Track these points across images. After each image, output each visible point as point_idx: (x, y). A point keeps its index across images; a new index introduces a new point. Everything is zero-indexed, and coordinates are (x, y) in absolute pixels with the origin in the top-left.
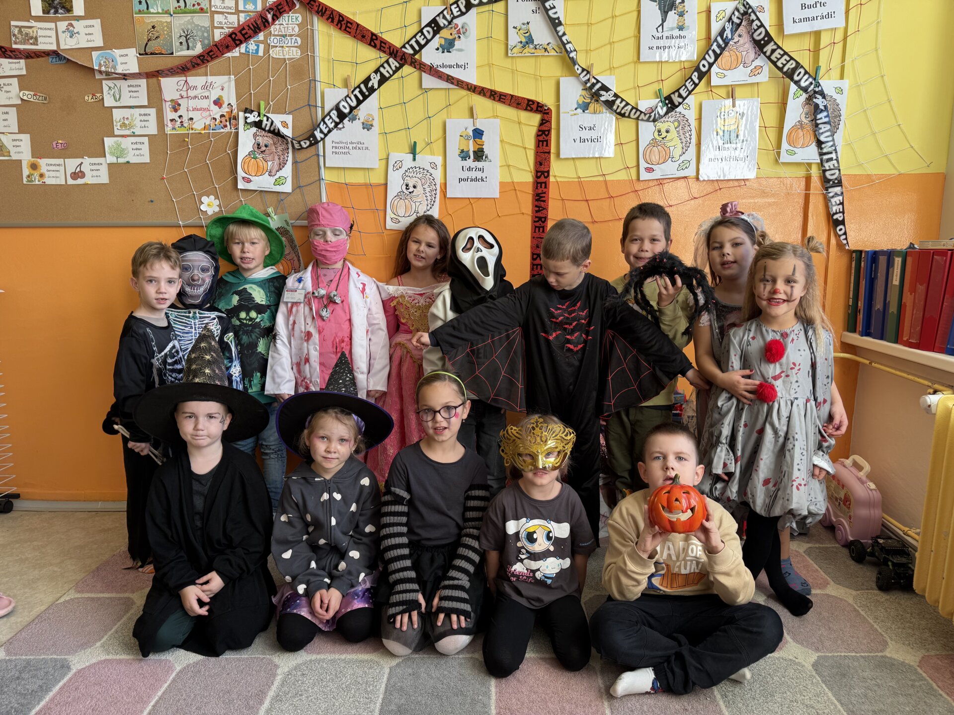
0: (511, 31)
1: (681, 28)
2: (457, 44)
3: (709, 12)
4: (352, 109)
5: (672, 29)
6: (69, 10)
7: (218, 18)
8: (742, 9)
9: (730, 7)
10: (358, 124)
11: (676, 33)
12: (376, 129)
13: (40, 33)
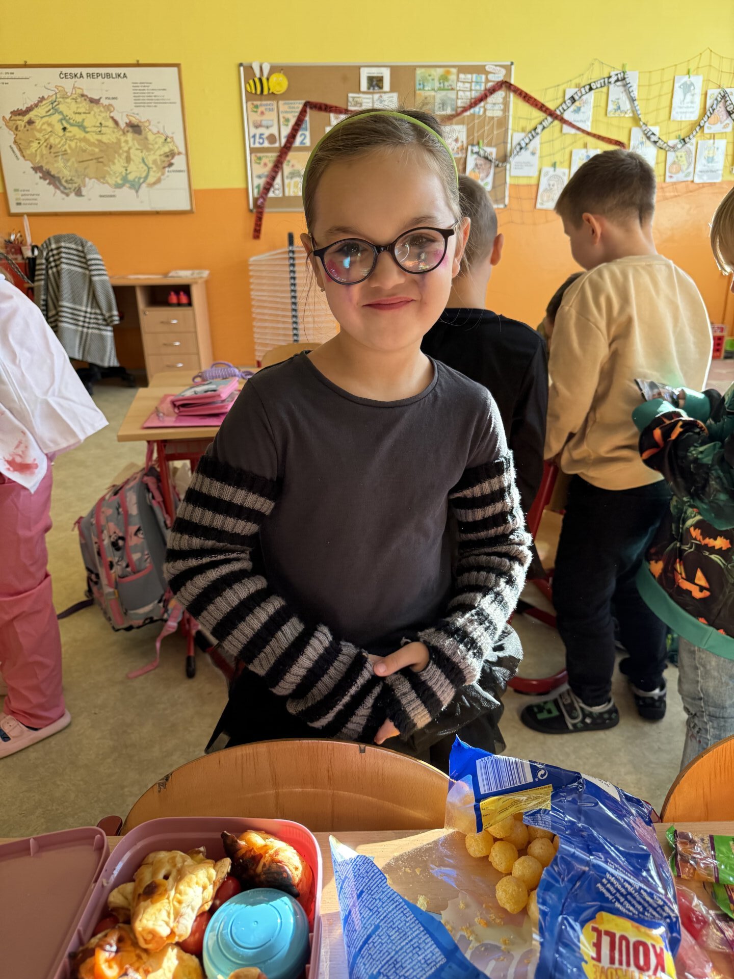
0: (610, 103)
1: (692, 102)
2: (582, 109)
3: (706, 94)
4: (527, 144)
5: (688, 103)
6: (381, 87)
7: (461, 93)
8: (722, 94)
9: (717, 91)
10: (529, 152)
11: (690, 105)
12: (538, 155)
13: (365, 100)
